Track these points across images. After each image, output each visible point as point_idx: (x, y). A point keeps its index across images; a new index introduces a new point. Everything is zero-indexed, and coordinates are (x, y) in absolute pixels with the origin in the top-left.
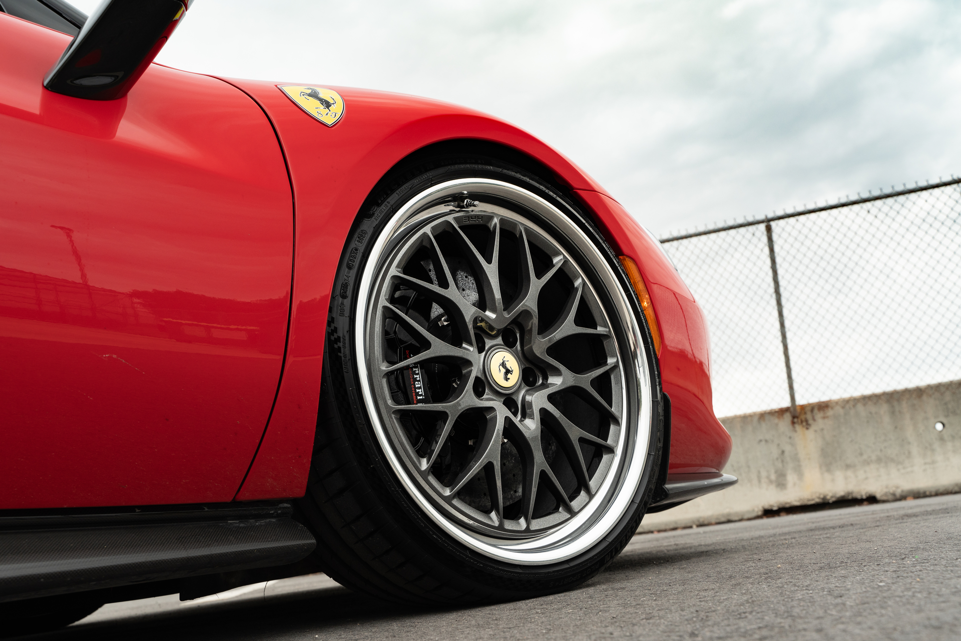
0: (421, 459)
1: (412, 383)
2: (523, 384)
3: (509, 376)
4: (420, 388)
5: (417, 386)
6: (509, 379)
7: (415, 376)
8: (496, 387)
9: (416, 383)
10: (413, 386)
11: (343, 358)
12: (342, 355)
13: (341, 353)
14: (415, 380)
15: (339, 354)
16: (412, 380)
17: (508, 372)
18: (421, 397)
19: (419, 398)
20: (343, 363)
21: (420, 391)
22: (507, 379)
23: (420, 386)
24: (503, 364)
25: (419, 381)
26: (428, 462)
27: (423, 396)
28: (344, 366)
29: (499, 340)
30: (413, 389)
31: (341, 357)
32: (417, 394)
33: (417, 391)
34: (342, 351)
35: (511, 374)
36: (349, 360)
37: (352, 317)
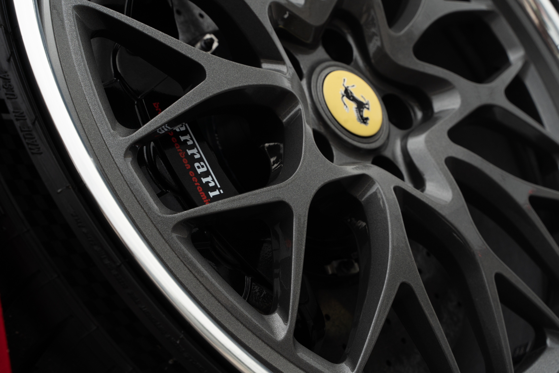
0: (266, 317)
1: (188, 167)
2: (393, 128)
3: (366, 113)
4: (206, 174)
5: (199, 171)
6: (367, 119)
7: (190, 152)
8: (350, 141)
9: (196, 165)
10: (191, 173)
11: (17, 124)
12: (11, 116)
13: (7, 111)
14: (192, 159)
15: (5, 116)
16: (185, 161)
17: (361, 106)
18: (217, 193)
19: (212, 194)
20: (21, 134)
21: (210, 180)
22: (364, 120)
23: (205, 169)
24: (348, 94)
25: (200, 160)
26: (285, 320)
27: (219, 189)
28: (25, 142)
29: (321, 53)
30: (194, 179)
31: (11, 122)
32: (207, 188)
33: (204, 180)
34: (10, 108)
35: (368, 109)
36: (34, 124)
37: (10, 30)
